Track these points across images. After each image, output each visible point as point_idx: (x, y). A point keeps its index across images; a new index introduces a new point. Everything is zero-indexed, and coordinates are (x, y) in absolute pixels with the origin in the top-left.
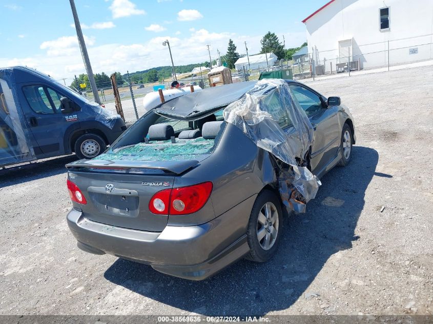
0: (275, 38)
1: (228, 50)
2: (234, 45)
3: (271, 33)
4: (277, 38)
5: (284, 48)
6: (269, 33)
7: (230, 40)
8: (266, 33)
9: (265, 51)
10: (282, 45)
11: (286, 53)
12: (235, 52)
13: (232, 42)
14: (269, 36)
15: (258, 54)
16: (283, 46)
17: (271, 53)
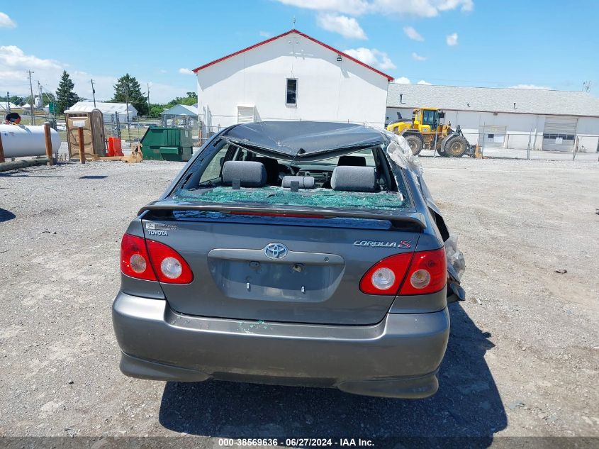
0: (136, 85)
1: (60, 86)
2: (70, 80)
3: (131, 77)
4: (139, 86)
5: (147, 101)
6: (128, 77)
7: (65, 72)
8: (124, 75)
9: (119, 99)
10: (145, 96)
11: (150, 108)
12: (72, 91)
13: (68, 76)
14: (127, 80)
15: (108, 102)
16: (146, 99)
17: (129, 104)
